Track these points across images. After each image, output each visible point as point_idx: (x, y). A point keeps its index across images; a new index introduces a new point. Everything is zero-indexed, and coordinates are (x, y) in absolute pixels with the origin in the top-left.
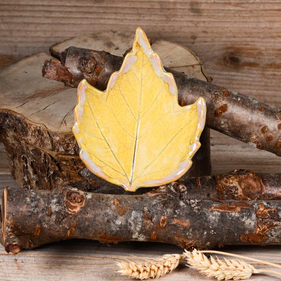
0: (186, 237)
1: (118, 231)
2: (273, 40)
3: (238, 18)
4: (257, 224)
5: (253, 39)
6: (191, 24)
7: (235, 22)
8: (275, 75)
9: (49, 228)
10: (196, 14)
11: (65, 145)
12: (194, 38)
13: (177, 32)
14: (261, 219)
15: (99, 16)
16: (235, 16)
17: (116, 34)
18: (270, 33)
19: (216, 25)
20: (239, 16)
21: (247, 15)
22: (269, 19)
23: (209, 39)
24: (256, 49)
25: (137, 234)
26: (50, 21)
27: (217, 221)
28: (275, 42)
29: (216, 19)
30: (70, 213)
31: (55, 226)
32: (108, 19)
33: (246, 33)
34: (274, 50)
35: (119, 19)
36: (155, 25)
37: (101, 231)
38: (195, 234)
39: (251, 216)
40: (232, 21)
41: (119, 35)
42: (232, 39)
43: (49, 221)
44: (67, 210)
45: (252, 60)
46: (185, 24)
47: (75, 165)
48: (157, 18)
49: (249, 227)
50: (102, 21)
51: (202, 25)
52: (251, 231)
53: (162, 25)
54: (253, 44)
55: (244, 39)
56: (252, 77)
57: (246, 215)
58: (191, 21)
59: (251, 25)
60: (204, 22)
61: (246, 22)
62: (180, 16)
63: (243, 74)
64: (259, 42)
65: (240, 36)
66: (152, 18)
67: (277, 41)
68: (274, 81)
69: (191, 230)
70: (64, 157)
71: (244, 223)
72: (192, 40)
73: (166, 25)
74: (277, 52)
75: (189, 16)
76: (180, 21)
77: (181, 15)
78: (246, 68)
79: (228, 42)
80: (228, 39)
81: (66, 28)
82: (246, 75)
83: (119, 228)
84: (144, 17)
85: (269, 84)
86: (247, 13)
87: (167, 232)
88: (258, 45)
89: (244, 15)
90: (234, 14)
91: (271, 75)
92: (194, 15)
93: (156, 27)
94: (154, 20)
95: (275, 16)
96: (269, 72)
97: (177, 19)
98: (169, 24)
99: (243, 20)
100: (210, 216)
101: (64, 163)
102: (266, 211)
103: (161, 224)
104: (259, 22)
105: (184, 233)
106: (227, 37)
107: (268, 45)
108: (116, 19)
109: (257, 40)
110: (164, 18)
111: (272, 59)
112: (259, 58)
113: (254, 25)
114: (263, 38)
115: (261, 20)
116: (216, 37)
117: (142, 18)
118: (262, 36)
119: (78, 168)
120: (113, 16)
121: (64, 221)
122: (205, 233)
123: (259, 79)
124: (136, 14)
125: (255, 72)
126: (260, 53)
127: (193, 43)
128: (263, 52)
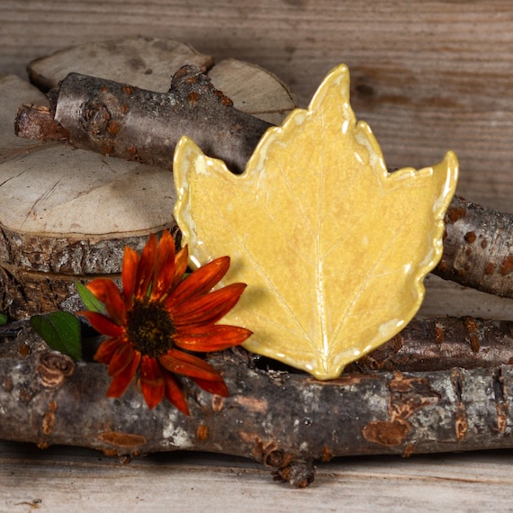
0: (262, 431)
1: (135, 422)
2: (435, 55)
3: (372, 14)
4: (392, 403)
5: (399, 54)
6: (284, 26)
7: (366, 22)
8: (439, 119)
9: (9, 415)
10: (294, 7)
11: (33, 256)
12: (291, 50)
13: (259, 39)
14: (397, 395)
15: (116, 10)
16: (366, 12)
17: (151, 43)
18: (429, 43)
19: (332, 27)
20: (374, 11)
21: (389, 10)
22: (429, 16)
23: (318, 53)
24: (405, 71)
25: (171, 427)
26: (25, 17)
27: (317, 399)
28: (439, 59)
29: (330, 16)
30: (45, 385)
31: (20, 411)
32: (133, 14)
33: (386, 42)
34: (437, 73)
35: (152, 15)
36: (220, 26)
37: (103, 421)
38: (278, 425)
39: (380, 389)
40: (361, 19)
41: (156, 45)
42: (361, 53)
43: (8, 401)
44: (40, 380)
45: (396, 91)
46: (275, 25)
47: (52, 291)
48: (222, 14)
49: (377, 410)
50: (122, 19)
51: (305, 26)
52: (381, 416)
53: (231, 26)
54: (399, 61)
55: (382, 53)
56: (397, 123)
57: (370, 389)
58: (286, 21)
59: (395, 28)
60: (309, 22)
61: (385, 22)
62: (264, 11)
63: (380, 117)
64: (410, 59)
65: (375, 47)
66: (213, 14)
67: (443, 57)
68: (437, 129)
69: (270, 417)
70: (31, 275)
71: (367, 401)
72: (287, 55)
73: (239, 26)
74: (441, 77)
75: (282, 10)
76: (264, 19)
77: (266, 9)
78: (387, 105)
79: (353, 57)
80: (354, 54)
81: (56, 31)
82: (385, 118)
83: (138, 414)
84: (198, 12)
85: (428, 135)
86: (388, 7)
87: (227, 423)
88: (408, 64)
89: (382, 10)
90: (364, 7)
91: (432, 118)
92: (290, 10)
93: (220, 29)
94: (217, 18)
95: (438, 12)
96: (429, 114)
97: (260, 16)
98: (245, 25)
99: (380, 19)
100: (305, 392)
101: (32, 286)
102: (408, 381)
103: (214, 406)
104: (410, 22)
105: (257, 422)
106: (352, 50)
107: (427, 63)
108: (146, 15)
109: (407, 54)
110: (236, 14)
111: (434, 89)
112: (410, 88)
113: (401, 28)
114: (418, 52)
115: (414, 18)
116: (330, 50)
117: (194, 13)
118: (415, 47)
119: (56, 297)
120: (142, 10)
121: (34, 400)
122: (297, 422)
123: (411, 127)
124: (182, 6)
125: (403, 112)
126: (412, 79)
127: (289, 59)
128: (417, 77)
